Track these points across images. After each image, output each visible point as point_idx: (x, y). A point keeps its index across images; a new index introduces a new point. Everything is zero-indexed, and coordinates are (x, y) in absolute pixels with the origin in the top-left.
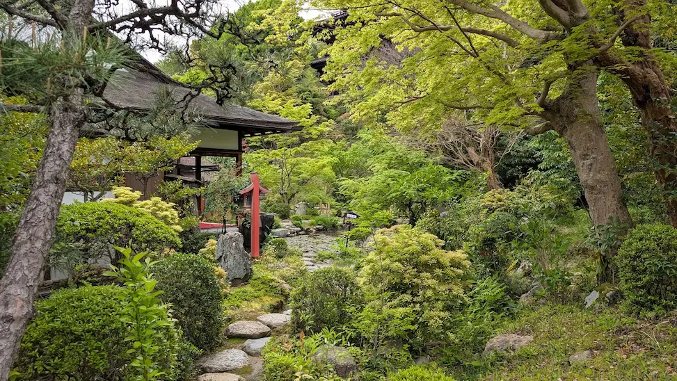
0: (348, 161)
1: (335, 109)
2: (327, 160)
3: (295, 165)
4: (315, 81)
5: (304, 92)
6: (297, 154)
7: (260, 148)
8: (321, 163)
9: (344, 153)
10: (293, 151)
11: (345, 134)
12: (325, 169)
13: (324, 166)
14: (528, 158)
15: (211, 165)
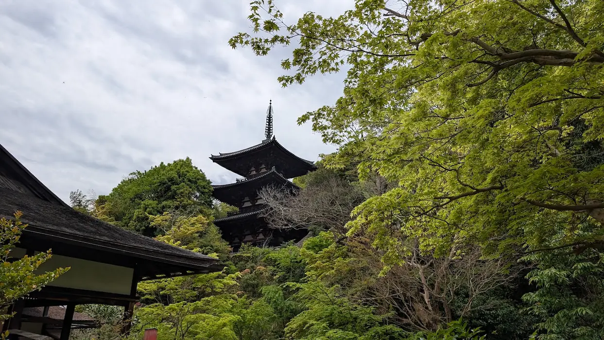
0: (250, 320)
1: (235, 265)
2: (229, 319)
3: (192, 323)
4: (217, 237)
5: (206, 246)
6: (196, 310)
7: (154, 301)
8: (221, 321)
9: (244, 311)
10: (191, 306)
11: (245, 291)
12: (225, 328)
13: (224, 325)
14: (478, 319)
15: (90, 319)
